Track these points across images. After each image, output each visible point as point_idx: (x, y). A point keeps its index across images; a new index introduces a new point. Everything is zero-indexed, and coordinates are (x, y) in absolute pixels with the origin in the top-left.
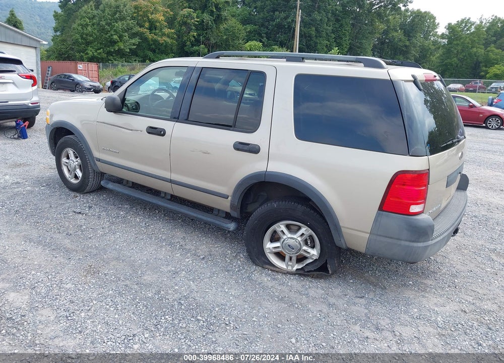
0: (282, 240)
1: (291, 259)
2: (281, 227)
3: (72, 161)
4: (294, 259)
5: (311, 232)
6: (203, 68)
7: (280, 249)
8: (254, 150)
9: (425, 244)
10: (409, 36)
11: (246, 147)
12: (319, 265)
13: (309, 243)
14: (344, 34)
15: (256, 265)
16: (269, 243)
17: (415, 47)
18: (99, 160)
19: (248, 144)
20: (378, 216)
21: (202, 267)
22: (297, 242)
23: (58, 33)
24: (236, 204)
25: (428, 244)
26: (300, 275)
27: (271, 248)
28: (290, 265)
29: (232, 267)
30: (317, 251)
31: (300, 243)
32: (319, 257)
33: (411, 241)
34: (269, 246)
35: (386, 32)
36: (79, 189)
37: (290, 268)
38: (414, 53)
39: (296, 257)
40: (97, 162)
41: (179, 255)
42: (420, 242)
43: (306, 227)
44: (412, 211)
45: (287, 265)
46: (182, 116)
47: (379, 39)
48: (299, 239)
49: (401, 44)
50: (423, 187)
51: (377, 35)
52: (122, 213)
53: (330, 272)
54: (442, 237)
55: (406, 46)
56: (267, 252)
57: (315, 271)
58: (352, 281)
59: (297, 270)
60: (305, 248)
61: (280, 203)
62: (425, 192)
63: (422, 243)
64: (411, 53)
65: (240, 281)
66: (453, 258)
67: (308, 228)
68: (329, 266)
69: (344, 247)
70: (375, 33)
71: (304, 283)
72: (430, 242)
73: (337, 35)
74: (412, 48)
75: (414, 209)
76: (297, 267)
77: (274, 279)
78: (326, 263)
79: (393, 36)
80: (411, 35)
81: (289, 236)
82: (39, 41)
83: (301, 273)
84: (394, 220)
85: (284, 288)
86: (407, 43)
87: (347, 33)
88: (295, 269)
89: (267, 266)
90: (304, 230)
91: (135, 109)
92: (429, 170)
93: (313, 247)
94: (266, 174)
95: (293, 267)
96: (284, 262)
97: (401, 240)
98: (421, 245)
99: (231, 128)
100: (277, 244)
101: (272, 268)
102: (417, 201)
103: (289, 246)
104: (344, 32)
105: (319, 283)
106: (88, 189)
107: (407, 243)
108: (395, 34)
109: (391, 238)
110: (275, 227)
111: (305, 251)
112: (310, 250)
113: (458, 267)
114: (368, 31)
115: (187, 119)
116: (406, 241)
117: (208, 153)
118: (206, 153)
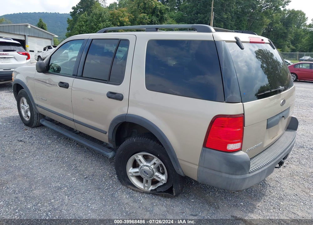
0: (140, 167)
1: (147, 181)
2: (139, 157)
3: (25, 106)
4: (150, 182)
5: (160, 162)
6: (93, 39)
7: (138, 174)
8: (119, 97)
9: (243, 176)
10: (287, 26)
11: (113, 96)
12: (168, 187)
13: (161, 170)
14: (243, 27)
15: (123, 185)
16: (132, 168)
17: (291, 33)
18: (37, 105)
19: (115, 93)
20: (203, 151)
21: (81, 185)
22: (150, 169)
23: (70, 31)
24: (111, 138)
25: (245, 177)
26: (154, 194)
27: (132, 172)
28: (147, 187)
29: (104, 186)
30: (165, 177)
31: (153, 170)
32: (167, 182)
33: (229, 174)
34: (131, 170)
35: (271, 24)
36: (29, 124)
37: (146, 189)
38: (290, 37)
39: (150, 180)
40: (37, 107)
41: (70, 174)
42: (238, 175)
43: (157, 158)
44: (229, 149)
45: (145, 187)
46: (79, 74)
47: (266, 29)
48: (152, 167)
49: (281, 31)
50: (239, 128)
51: (265, 26)
52: (49, 141)
53: (174, 195)
54: (260, 170)
55: (285, 33)
56: (129, 175)
57: (164, 192)
58: (193, 200)
59: (152, 190)
60: (157, 174)
61: (138, 138)
62: (242, 133)
63: (239, 176)
64: (288, 37)
65: (104, 198)
66: (284, 183)
67: (158, 159)
68: (174, 189)
69: (182, 174)
70: (264, 25)
71: (153, 201)
72: (248, 175)
73: (238, 27)
74: (289, 34)
75: (231, 147)
76: (152, 188)
77: (132, 197)
78: (172, 187)
79: (276, 27)
80: (288, 25)
81: (145, 163)
82: (53, 36)
83: (154, 193)
84: (215, 156)
85: (136, 205)
86: (286, 31)
87: (245, 26)
88: (150, 189)
89: (129, 186)
90: (156, 160)
91: (58, 71)
92: (244, 114)
93: (163, 173)
94: (126, 116)
95: (148, 188)
96: (142, 184)
97: (222, 172)
98: (238, 177)
99: (106, 82)
100: (137, 170)
101: (133, 188)
102: (233, 140)
103: (145, 172)
104: (242, 25)
105: (165, 202)
106: (34, 125)
107: (227, 175)
108: (277, 25)
109: (214, 170)
110: (134, 156)
111: (157, 176)
112: (160, 176)
113: (287, 191)
114: (258, 24)
115: (82, 76)
116: (226, 173)
117: (93, 100)
118: (91, 100)
